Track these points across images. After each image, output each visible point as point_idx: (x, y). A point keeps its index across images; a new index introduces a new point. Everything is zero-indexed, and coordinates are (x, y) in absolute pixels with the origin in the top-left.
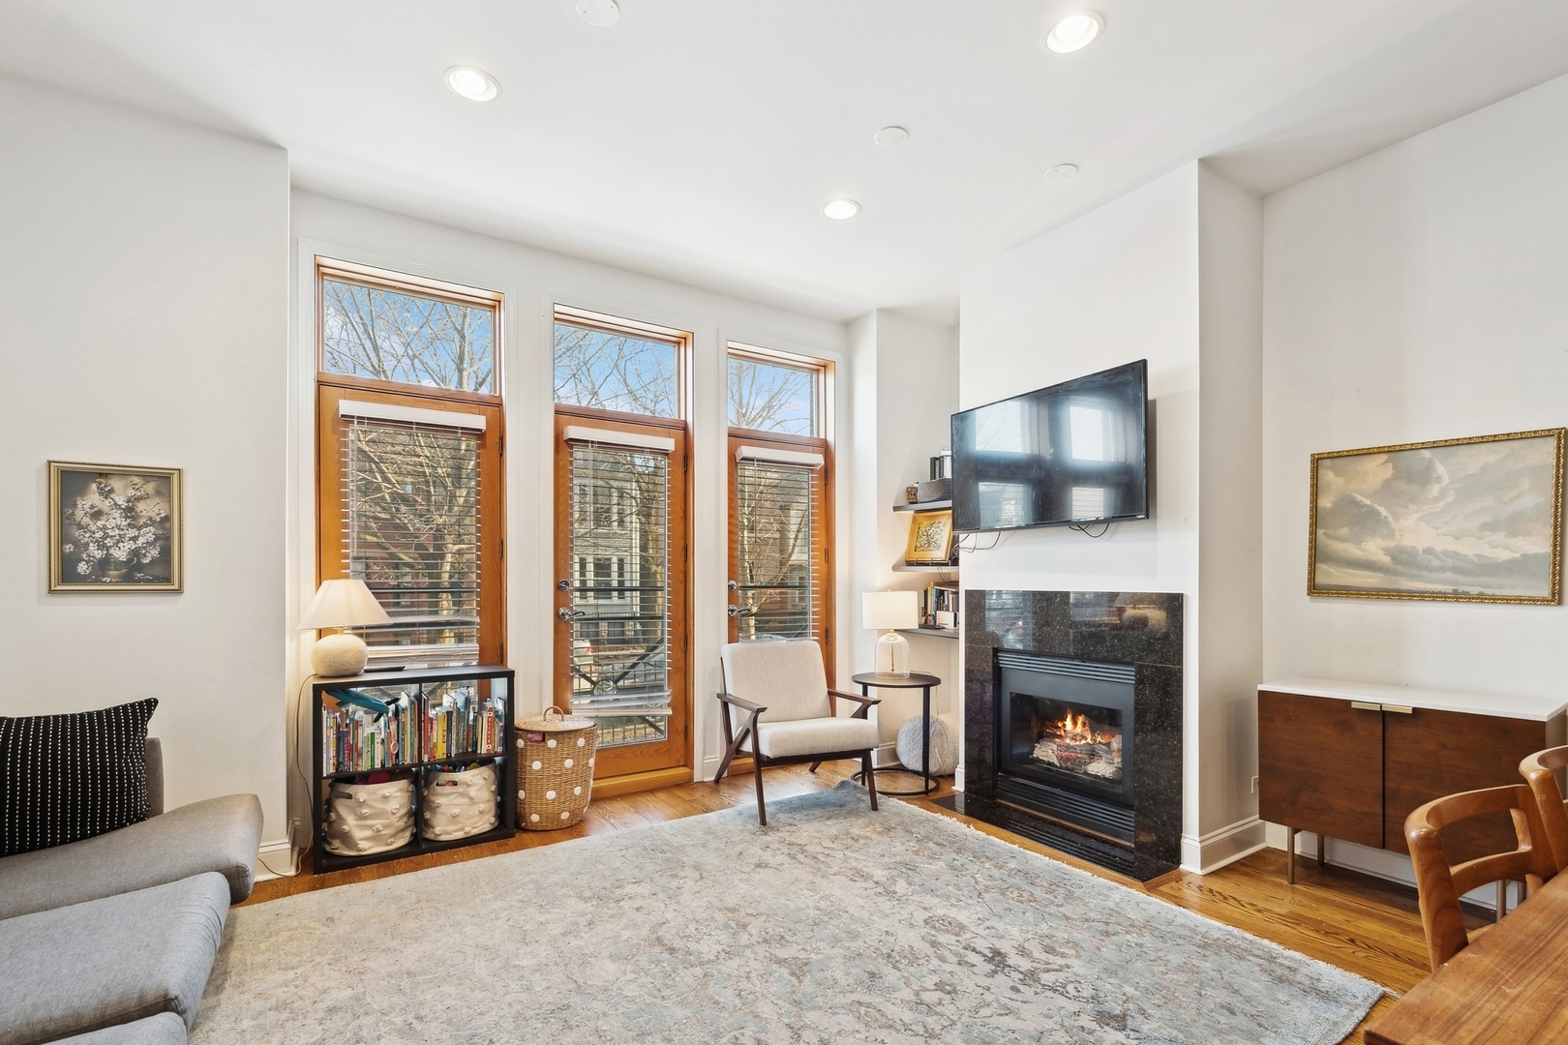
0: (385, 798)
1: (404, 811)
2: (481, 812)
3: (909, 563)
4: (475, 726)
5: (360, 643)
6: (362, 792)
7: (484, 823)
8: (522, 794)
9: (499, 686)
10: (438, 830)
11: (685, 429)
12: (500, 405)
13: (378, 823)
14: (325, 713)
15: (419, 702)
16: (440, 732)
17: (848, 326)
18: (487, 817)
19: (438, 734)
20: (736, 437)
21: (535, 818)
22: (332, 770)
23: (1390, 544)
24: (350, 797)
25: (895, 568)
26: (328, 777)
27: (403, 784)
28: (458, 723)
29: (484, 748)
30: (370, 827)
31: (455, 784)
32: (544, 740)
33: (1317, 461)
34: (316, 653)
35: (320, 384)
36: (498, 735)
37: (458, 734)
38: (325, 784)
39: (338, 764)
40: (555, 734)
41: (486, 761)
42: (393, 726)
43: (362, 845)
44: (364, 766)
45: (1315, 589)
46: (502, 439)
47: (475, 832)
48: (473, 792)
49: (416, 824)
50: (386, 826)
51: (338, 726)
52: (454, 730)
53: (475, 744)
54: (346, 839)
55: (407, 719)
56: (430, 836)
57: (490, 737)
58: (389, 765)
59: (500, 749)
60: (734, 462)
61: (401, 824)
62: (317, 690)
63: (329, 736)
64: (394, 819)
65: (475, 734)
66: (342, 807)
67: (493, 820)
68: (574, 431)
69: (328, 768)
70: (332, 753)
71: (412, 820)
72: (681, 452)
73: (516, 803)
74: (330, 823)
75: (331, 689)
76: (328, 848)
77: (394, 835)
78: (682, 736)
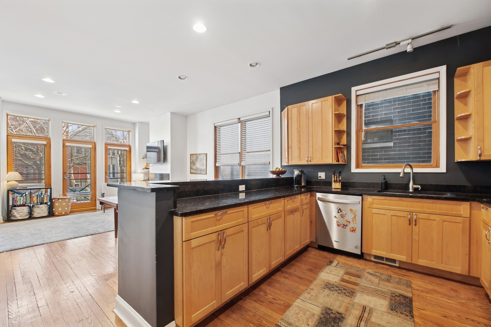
0: (23, 209)
1: (27, 212)
2: (45, 212)
3: (146, 168)
4: (43, 198)
5: (17, 183)
6: (18, 208)
7: (46, 214)
8: (54, 209)
9: (49, 190)
10: (35, 215)
11: (95, 143)
12: (50, 139)
13: (22, 214)
14: (10, 194)
15: (31, 193)
16: (35, 198)
17: (134, 124)
18: (46, 213)
19: (35, 199)
20: (106, 144)
21: (57, 213)
22: (12, 205)
23: (196, 167)
24: (15, 209)
25: (143, 169)
26: (11, 205)
27: (27, 207)
28: (40, 197)
29: (45, 201)
30: (20, 214)
31: (39, 207)
32: (59, 200)
33: (191, 155)
34: (7, 185)
35: (7, 136)
36: (48, 199)
37: (39, 199)
38: (10, 207)
39: (13, 204)
40: (61, 199)
41: (46, 203)
42: (25, 197)
43: (18, 217)
44: (19, 204)
45: (191, 173)
46: (50, 145)
47: (43, 216)
48: (42, 209)
49: (30, 215)
50: (23, 214)
51: (13, 197)
52: (39, 198)
53: (43, 201)
54: (14, 216)
55: (28, 196)
56: (33, 216)
57: (46, 199)
58: (24, 204)
59: (49, 201)
60: (106, 149)
61: (27, 214)
62: (8, 191)
63: (11, 199)
64: (25, 213)
65: (43, 199)
66: (13, 211)
67: (47, 214)
68: (67, 144)
69: (11, 204)
70: (12, 201)
71: (29, 214)
72: (94, 148)
73: (53, 211)
74: (11, 214)
75: (11, 191)
76: (11, 219)
77: (25, 216)
78: (95, 201)
